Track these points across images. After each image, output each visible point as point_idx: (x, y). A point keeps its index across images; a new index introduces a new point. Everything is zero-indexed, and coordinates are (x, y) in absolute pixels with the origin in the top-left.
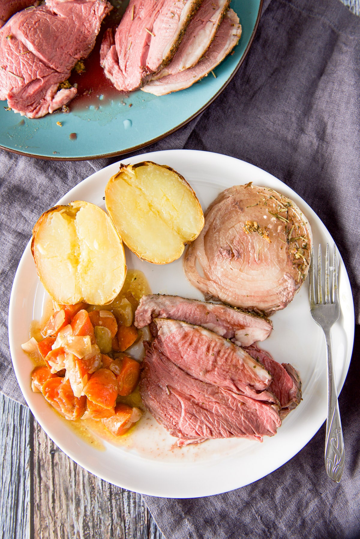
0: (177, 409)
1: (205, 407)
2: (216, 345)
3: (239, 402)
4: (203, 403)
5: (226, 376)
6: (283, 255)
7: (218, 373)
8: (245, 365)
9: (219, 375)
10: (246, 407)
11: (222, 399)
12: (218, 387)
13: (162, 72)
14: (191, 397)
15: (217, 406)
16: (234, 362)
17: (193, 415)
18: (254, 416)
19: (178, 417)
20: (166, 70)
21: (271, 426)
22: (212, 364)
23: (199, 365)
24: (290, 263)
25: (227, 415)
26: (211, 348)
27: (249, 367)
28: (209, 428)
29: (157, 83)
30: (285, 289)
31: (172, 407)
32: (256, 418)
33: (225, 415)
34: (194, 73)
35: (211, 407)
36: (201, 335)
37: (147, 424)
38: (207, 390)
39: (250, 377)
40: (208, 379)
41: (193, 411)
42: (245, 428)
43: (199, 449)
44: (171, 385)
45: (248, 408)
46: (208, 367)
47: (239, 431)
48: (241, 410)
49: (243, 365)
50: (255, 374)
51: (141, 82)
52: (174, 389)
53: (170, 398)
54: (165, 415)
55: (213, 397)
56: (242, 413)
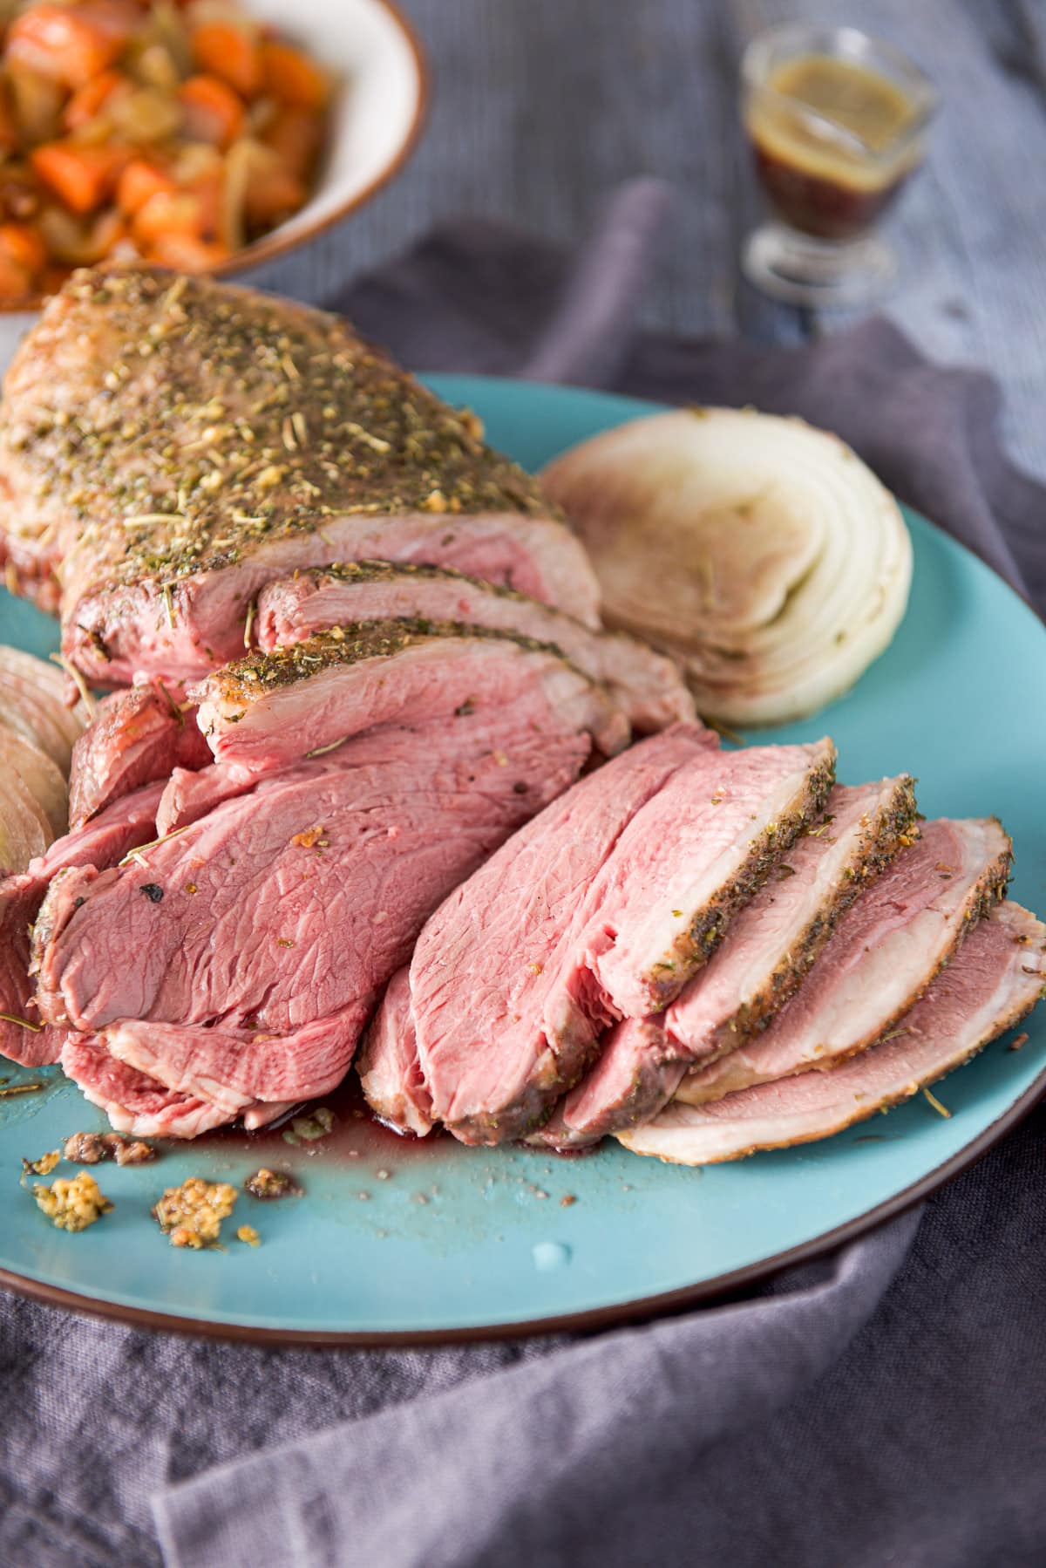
13: (725, 1068)
20: (746, 1061)
29: (699, 1118)
34: (858, 1081)
51: (634, 1084)
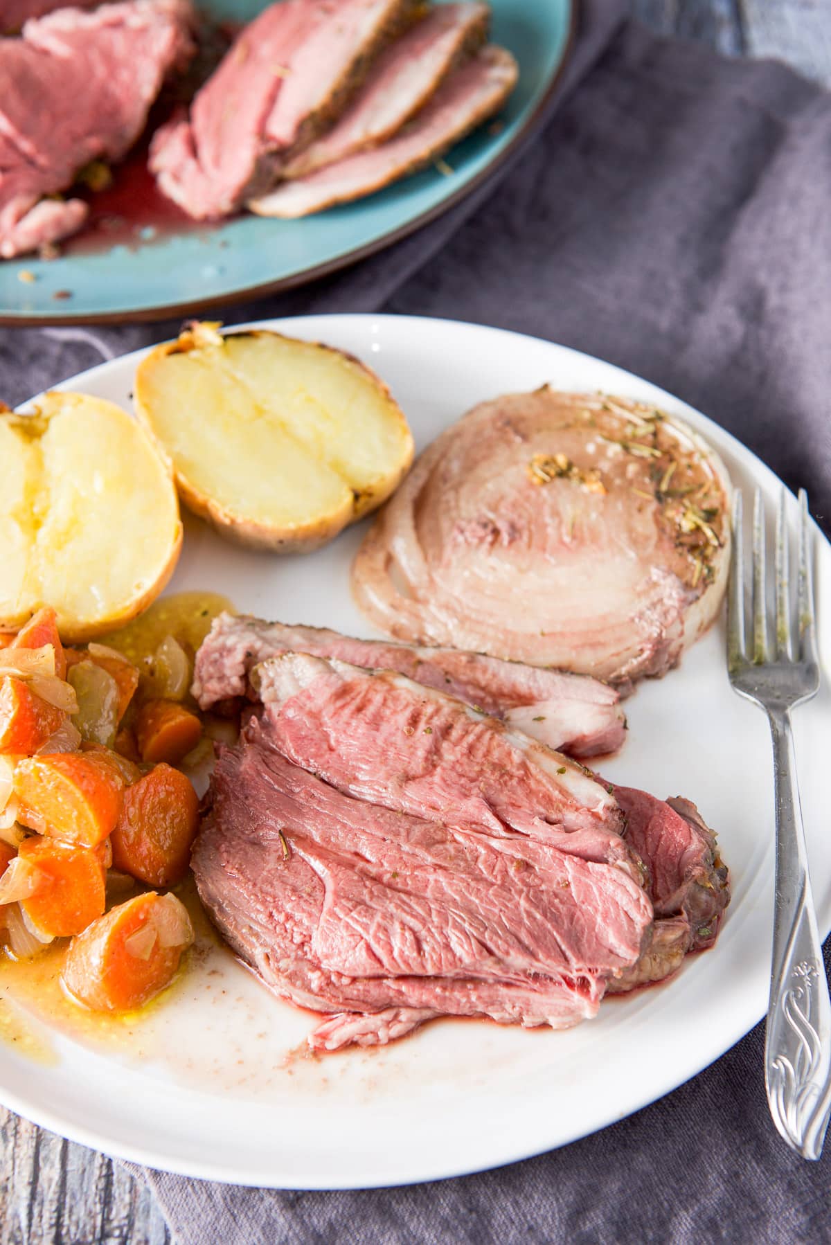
0: (310, 895)
1: (400, 886)
2: (437, 711)
3: (512, 859)
4: (395, 875)
5: (470, 790)
6: (645, 525)
7: (444, 780)
8: (532, 767)
9: (446, 783)
10: (536, 876)
11: (456, 857)
12: (445, 825)
14: (355, 858)
15: (441, 879)
16: (496, 755)
17: (361, 903)
18: (562, 902)
19: (310, 915)
21: (619, 930)
22: (426, 759)
23: (385, 762)
24: (667, 545)
25: (473, 898)
26: (423, 719)
27: (541, 771)
28: (411, 929)
30: (654, 605)
31: (294, 890)
32: (569, 910)
33: (463, 896)
35: (420, 885)
36: (392, 688)
37: (209, 987)
38: (408, 832)
39: (549, 800)
40: (411, 801)
41: (361, 893)
42: (530, 933)
43: (381, 1064)
44: (294, 827)
45: (542, 880)
46: (413, 765)
47: (512, 940)
48: (520, 885)
49: (523, 765)
50: (563, 791)
52: (304, 840)
53: (288, 868)
54: (271, 915)
55: (429, 852)
56: (521, 892)
